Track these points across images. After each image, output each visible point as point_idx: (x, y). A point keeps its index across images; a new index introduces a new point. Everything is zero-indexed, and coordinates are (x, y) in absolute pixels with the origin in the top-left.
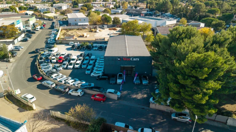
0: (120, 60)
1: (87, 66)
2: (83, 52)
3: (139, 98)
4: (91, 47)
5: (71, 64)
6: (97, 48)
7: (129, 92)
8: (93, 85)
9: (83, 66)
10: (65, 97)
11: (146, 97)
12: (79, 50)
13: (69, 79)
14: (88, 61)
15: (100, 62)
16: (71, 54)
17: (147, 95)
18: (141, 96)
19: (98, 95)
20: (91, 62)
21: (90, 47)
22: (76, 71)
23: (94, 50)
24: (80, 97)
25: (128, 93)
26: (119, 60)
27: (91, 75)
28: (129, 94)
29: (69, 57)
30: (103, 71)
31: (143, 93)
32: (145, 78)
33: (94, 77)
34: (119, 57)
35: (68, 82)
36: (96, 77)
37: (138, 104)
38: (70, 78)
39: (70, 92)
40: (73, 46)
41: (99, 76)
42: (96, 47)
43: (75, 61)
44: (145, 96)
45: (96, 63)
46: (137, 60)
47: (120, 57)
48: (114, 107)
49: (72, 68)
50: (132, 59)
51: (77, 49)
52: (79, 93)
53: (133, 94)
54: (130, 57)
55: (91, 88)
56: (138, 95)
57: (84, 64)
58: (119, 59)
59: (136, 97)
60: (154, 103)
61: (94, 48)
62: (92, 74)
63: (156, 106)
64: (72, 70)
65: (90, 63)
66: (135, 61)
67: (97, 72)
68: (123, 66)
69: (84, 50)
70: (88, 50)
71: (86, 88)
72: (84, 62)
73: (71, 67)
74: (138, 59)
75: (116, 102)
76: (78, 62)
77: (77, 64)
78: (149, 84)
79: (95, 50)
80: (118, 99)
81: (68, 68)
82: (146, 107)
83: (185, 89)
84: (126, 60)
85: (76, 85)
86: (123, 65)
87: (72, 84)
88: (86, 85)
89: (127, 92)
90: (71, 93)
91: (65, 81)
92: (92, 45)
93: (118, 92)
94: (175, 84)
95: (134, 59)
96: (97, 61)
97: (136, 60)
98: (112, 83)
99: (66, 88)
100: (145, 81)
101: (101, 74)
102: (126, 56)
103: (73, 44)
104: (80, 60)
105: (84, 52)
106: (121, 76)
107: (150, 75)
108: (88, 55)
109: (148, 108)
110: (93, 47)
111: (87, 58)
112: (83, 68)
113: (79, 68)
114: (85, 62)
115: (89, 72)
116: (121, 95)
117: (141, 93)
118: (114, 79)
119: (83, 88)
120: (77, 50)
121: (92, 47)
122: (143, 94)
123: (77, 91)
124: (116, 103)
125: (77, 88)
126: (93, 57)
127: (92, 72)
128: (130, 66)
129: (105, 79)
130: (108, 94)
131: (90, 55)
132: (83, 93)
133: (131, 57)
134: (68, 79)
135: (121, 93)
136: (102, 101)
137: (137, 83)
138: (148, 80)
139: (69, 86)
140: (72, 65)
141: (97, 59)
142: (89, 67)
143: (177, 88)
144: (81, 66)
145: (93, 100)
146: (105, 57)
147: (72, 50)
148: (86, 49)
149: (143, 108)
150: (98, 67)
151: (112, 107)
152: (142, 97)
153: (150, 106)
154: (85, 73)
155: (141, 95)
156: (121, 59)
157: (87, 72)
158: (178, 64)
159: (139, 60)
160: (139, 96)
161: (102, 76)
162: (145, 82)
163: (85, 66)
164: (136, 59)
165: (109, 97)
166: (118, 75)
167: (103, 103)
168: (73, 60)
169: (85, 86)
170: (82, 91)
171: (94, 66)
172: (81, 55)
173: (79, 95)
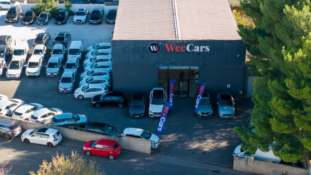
0: (156, 52)
1: (61, 71)
2: (42, 31)
3: (206, 150)
4: (67, 13)
5: (15, 65)
6: (83, 18)
7: (180, 135)
8: (83, 118)
9: (50, 71)
10: (13, 148)
11: (226, 147)
12: (31, 25)
13: (18, 104)
14: (61, 56)
15: (98, 57)
16: (9, 37)
17: (228, 143)
18: (212, 145)
19: (101, 142)
20: (72, 59)
21: (63, 13)
22: (30, 83)
23: (74, 23)
24: (53, 146)
25: (179, 138)
26: (154, 52)
27: (76, 95)
28: (180, 141)
29: (5, 44)
30: (107, 83)
31: (217, 138)
32: (226, 100)
33: (83, 98)
34: (155, 43)
35: (16, 111)
36: (89, 99)
37: (205, 163)
38: (20, 101)
39: (26, 136)
40: (12, 12)
41: (97, 98)
42: (81, 13)
43: (24, 57)
44: (224, 144)
45: (87, 62)
46: (203, 49)
47: (157, 41)
48: (142, 169)
49: (18, 76)
50: (191, 48)
51: (25, 20)
52: (50, 138)
53: (191, 140)
54: (184, 43)
55: (81, 127)
56: (204, 144)
57: (52, 65)
58: (153, 48)
59: (200, 146)
60: (244, 158)
61: (76, 18)
62: (79, 92)
63: (249, 163)
64: (18, 82)
65: (68, 62)
66: (199, 53)
67: (91, 86)
68: (165, 68)
69: (45, 24)
70: (56, 24)
71: (66, 126)
72: (51, 60)
73: (17, 72)
74: (207, 47)
75: (147, 159)
76: (35, 58)
77: (33, 65)
78: (235, 116)
79: (79, 22)
80: (152, 153)
81: (8, 76)
82: (222, 170)
83: (302, 109)
84: (172, 50)
85: (40, 119)
86: (164, 65)
87: (29, 115)
88: (67, 119)
89: (176, 137)
90: (29, 137)
91: (8, 108)
92: (70, 6)
93: (153, 135)
94: (280, 100)
95: (197, 49)
96: (89, 55)
97: (201, 50)
98: (134, 115)
99: (16, 126)
100: (226, 108)
101: (103, 92)
102: (174, 39)
103: (9, 7)
104: (37, 52)
105: (46, 29)
106: (158, 96)
107: (241, 92)
108: (60, 39)
109: (228, 170)
110: (72, 14)
111: (58, 46)
112: (49, 77)
113: (39, 76)
114: (55, 58)
115: (68, 86)
116: (161, 143)
117: (214, 138)
118: (142, 103)
119: (60, 126)
120: (25, 25)
121: (69, 15)
122: (218, 140)
123: (46, 133)
124: (148, 161)
125: (42, 125)
126: (75, 45)
127: (76, 86)
128: (186, 68)
129: (114, 104)
130: (125, 139)
131: (65, 39)
132: (60, 138)
133: (188, 42)
134: (16, 105)
135: (160, 138)
136: (111, 157)
137: (203, 113)
138: (235, 106)
139: (20, 121)
140: (17, 67)
141: (88, 49)
142: (68, 73)
143: (284, 107)
144: (43, 70)
145: (88, 153)
146: (115, 43)
147: (7, 23)
148: (50, 18)
149: (218, 172)
150: (93, 72)
151: (136, 168)
152: (216, 148)
153: (234, 165)
154: (58, 89)
155: (214, 143)
156: (158, 46)
157: (63, 86)
158: (290, 56)
159: (208, 50)
160: (208, 145)
161: (107, 95)
162: (224, 111)
163: (55, 70)
164: (201, 47)
165: (128, 148)
166: (152, 92)
167: (115, 161)
168: (19, 52)
169: (64, 120)
170: (58, 133)
171: (81, 69)
172: (39, 40)
173: (49, 144)
